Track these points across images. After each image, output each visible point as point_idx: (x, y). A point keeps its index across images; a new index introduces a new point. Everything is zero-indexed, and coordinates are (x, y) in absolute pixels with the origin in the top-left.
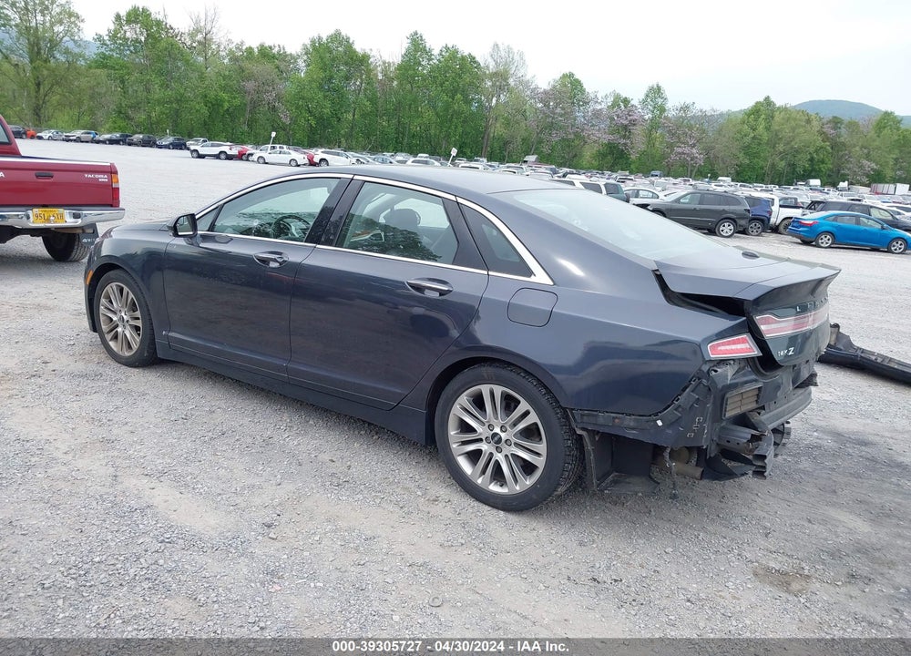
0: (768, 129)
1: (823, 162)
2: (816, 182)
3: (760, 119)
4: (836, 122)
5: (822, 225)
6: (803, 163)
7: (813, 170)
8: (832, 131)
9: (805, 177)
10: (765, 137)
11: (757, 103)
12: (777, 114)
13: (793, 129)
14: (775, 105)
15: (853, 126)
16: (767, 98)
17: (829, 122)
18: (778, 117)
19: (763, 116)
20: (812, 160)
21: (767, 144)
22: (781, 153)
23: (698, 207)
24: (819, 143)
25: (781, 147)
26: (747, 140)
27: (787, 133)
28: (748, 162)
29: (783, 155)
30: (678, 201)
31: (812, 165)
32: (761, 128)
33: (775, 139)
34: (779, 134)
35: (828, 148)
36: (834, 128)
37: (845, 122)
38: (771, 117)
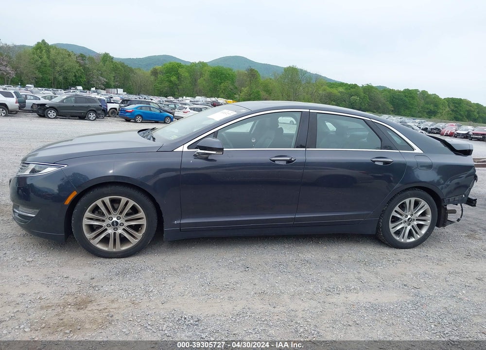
0: (48, 58)
1: (81, 77)
2: (80, 88)
3: (43, 52)
4: (82, 56)
5: (136, 112)
6: (71, 78)
7: (77, 81)
8: (82, 61)
9: (74, 85)
10: (48, 63)
11: (38, 43)
12: (51, 50)
13: (63, 59)
14: (48, 45)
15: (91, 59)
16: (43, 41)
17: (79, 56)
18: (53, 52)
19: (44, 51)
20: (75, 76)
21: (49, 66)
22: (58, 72)
23: (75, 105)
24: (77, 67)
25: (58, 69)
26: (39, 63)
27: (59, 60)
28: (41, 76)
29: (60, 73)
30: (62, 101)
31: (76, 79)
32: (45, 57)
33: (54, 64)
34: (55, 61)
35: (82, 70)
36: (83, 60)
37: (87, 56)
38: (48, 51)
